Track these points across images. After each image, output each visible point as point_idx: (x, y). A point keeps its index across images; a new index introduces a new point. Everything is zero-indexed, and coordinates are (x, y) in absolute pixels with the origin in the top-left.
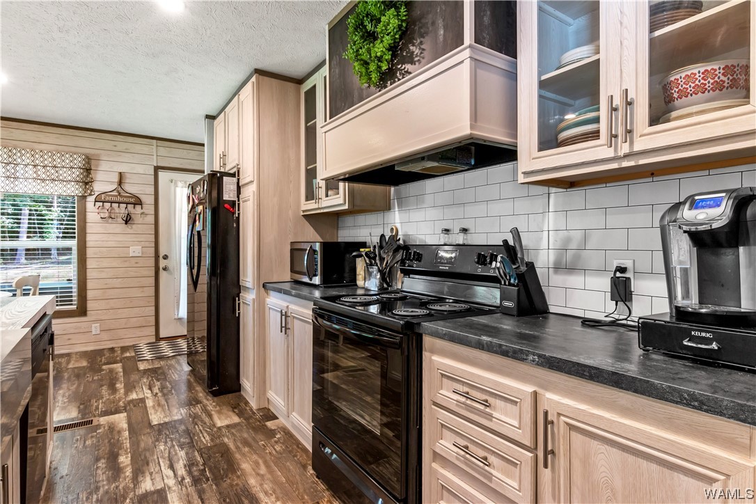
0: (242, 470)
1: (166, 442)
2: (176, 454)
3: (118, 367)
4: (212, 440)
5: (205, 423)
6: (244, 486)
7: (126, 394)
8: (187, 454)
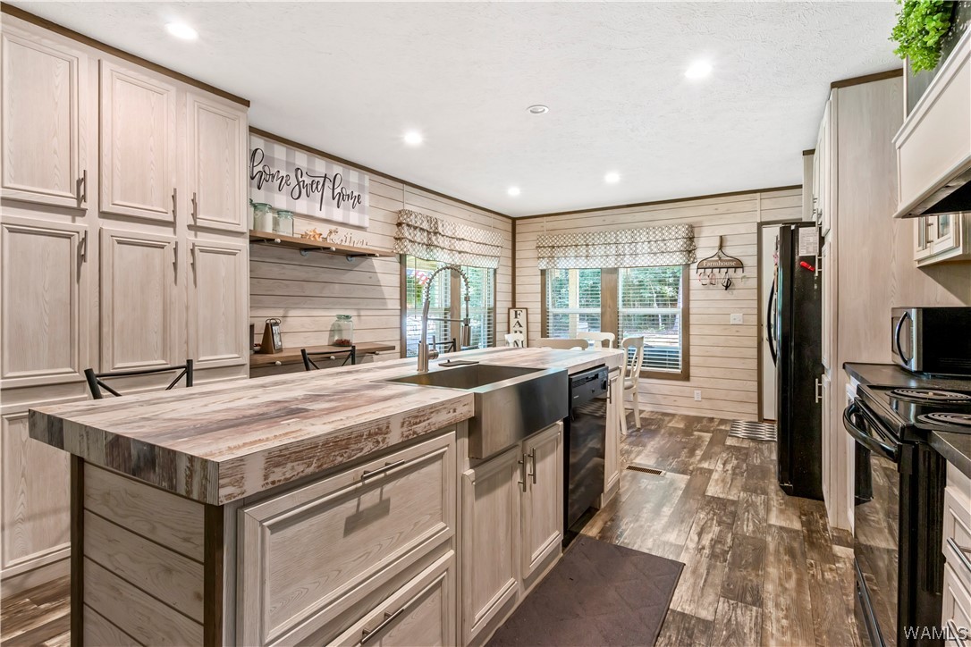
0: (766, 572)
1: (708, 513)
2: (711, 527)
3: (707, 436)
4: (754, 532)
5: (758, 515)
6: (758, 585)
7: (700, 461)
8: (721, 531)
